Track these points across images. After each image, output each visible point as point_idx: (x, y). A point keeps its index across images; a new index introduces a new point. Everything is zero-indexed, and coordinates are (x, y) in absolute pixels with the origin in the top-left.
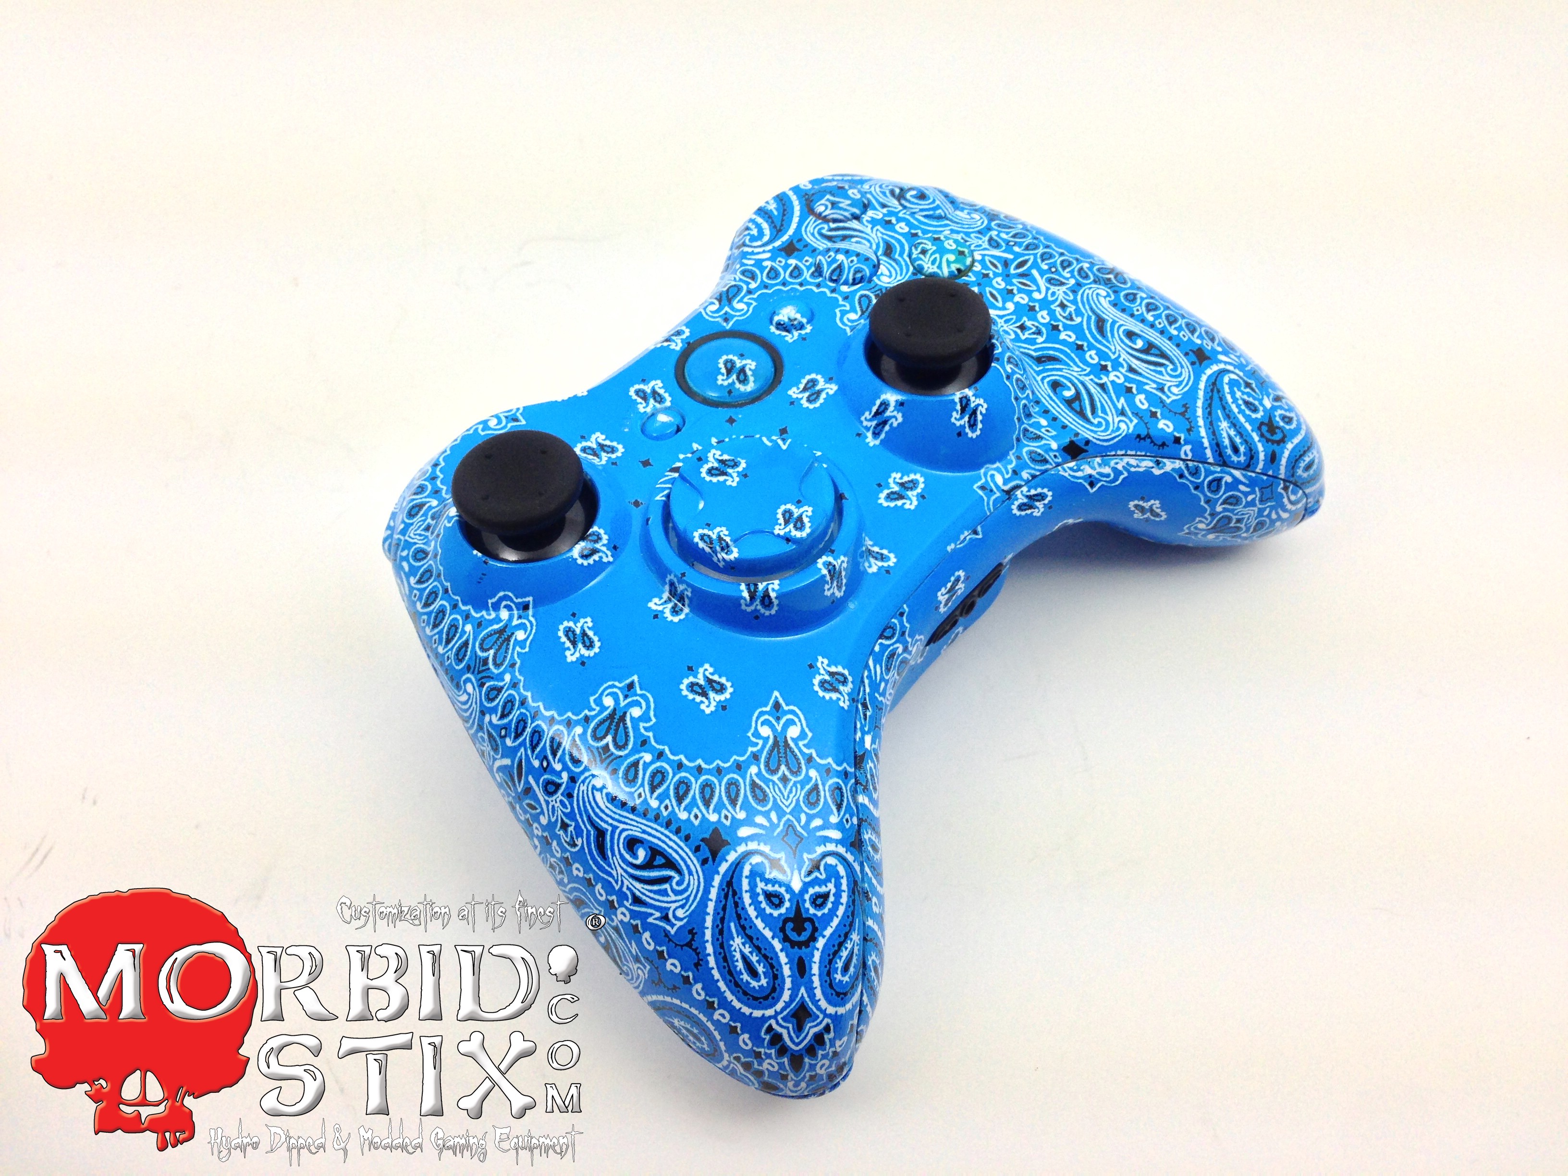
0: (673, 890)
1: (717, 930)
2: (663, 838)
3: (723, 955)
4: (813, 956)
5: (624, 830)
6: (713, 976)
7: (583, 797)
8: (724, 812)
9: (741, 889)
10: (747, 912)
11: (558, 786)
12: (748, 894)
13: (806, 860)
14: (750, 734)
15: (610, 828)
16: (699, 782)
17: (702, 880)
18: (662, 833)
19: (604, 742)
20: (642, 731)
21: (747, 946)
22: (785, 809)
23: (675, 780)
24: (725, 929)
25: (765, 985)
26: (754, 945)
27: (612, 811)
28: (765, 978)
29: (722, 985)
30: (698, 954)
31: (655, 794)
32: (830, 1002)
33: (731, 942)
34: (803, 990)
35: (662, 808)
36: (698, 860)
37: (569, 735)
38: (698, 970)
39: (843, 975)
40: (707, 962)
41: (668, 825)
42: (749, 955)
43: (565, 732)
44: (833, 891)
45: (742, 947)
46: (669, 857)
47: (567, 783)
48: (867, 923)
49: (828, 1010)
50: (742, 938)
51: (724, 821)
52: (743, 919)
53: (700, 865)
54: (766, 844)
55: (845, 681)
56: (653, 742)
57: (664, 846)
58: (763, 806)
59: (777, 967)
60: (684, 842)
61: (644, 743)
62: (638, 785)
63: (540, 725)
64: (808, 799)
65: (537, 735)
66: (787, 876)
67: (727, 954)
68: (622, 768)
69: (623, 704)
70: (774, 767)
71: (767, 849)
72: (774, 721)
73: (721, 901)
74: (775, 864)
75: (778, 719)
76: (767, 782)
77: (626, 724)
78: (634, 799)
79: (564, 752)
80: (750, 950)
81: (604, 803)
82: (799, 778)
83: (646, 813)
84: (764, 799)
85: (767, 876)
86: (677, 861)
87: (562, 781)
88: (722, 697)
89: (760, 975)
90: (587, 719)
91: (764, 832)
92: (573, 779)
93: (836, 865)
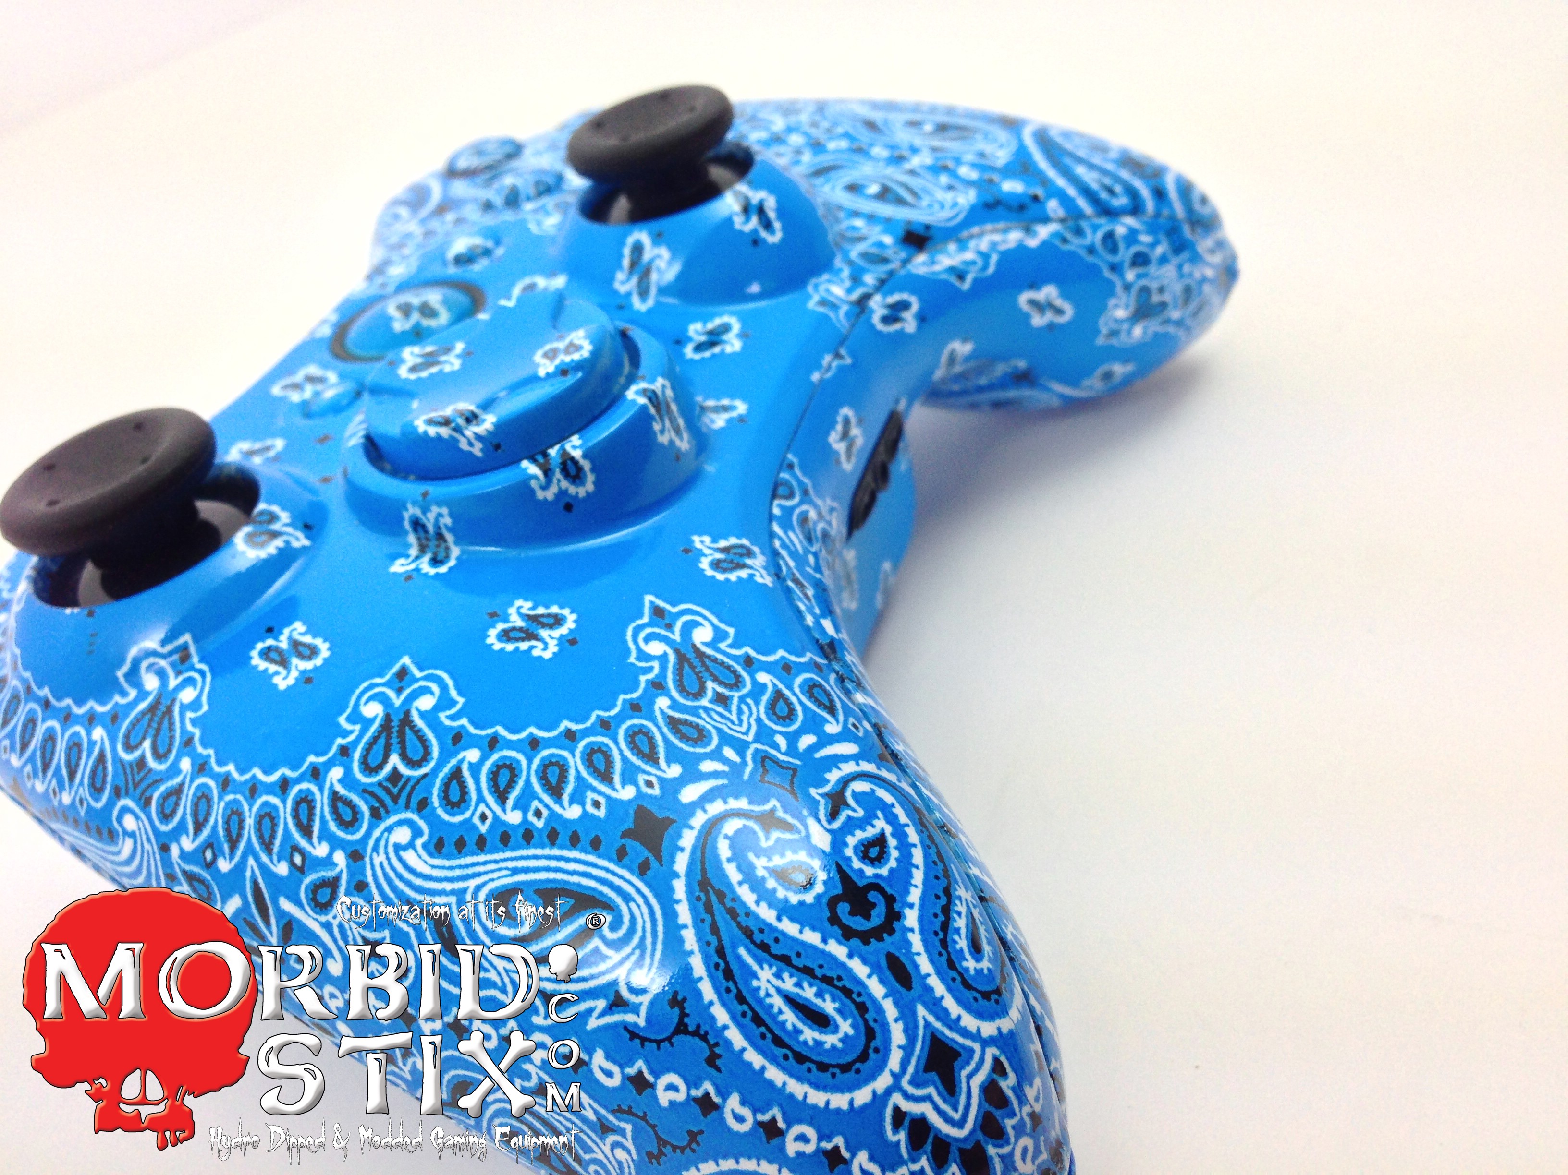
0: (609, 944)
1: (720, 975)
2: (553, 864)
3: (749, 1014)
4: (909, 944)
5: (478, 888)
6: (749, 1065)
7: (386, 875)
8: (641, 778)
9: (729, 885)
10: (757, 917)
11: (333, 884)
12: (746, 887)
13: (818, 797)
14: (632, 659)
15: (453, 900)
16: (578, 753)
17: (653, 901)
18: (549, 858)
19: (387, 769)
20: (448, 722)
21: (786, 976)
22: (744, 737)
23: (534, 766)
24: (734, 966)
25: (851, 1032)
26: (798, 969)
27: (443, 868)
28: (845, 1019)
29: (774, 1074)
30: (704, 1038)
31: (510, 803)
32: (980, 1015)
33: (755, 983)
34: (921, 1011)
35: (531, 817)
36: (631, 871)
37: (321, 790)
38: (718, 1070)
39: (978, 960)
40: (728, 1043)
41: (553, 837)
42: (797, 990)
43: (314, 789)
44: (888, 830)
45: (778, 983)
46: (579, 890)
47: (348, 866)
48: (971, 872)
49: (982, 1031)
50: (770, 966)
51: (649, 791)
52: (756, 932)
53: (638, 877)
54: (736, 797)
55: (749, 553)
56: (472, 730)
57: (559, 876)
58: (705, 747)
59: (856, 989)
60: (590, 853)
61: (458, 738)
62: (473, 803)
63: (266, 804)
64: (775, 713)
65: (267, 822)
66: (799, 832)
67: (758, 1009)
68: (435, 792)
69: (397, 702)
70: (695, 688)
71: (742, 804)
72: (663, 632)
73: (703, 921)
74: (768, 821)
75: (669, 627)
76: (694, 711)
77: (415, 726)
78: (475, 827)
79: (323, 821)
80: (795, 980)
81: (426, 862)
82: (745, 691)
83: (505, 839)
84: (701, 736)
85: (764, 844)
86: (594, 889)
87: (338, 870)
88: (563, 630)
89: (833, 1017)
90: (345, 751)
91: (725, 781)
92: (356, 856)
93: (873, 791)
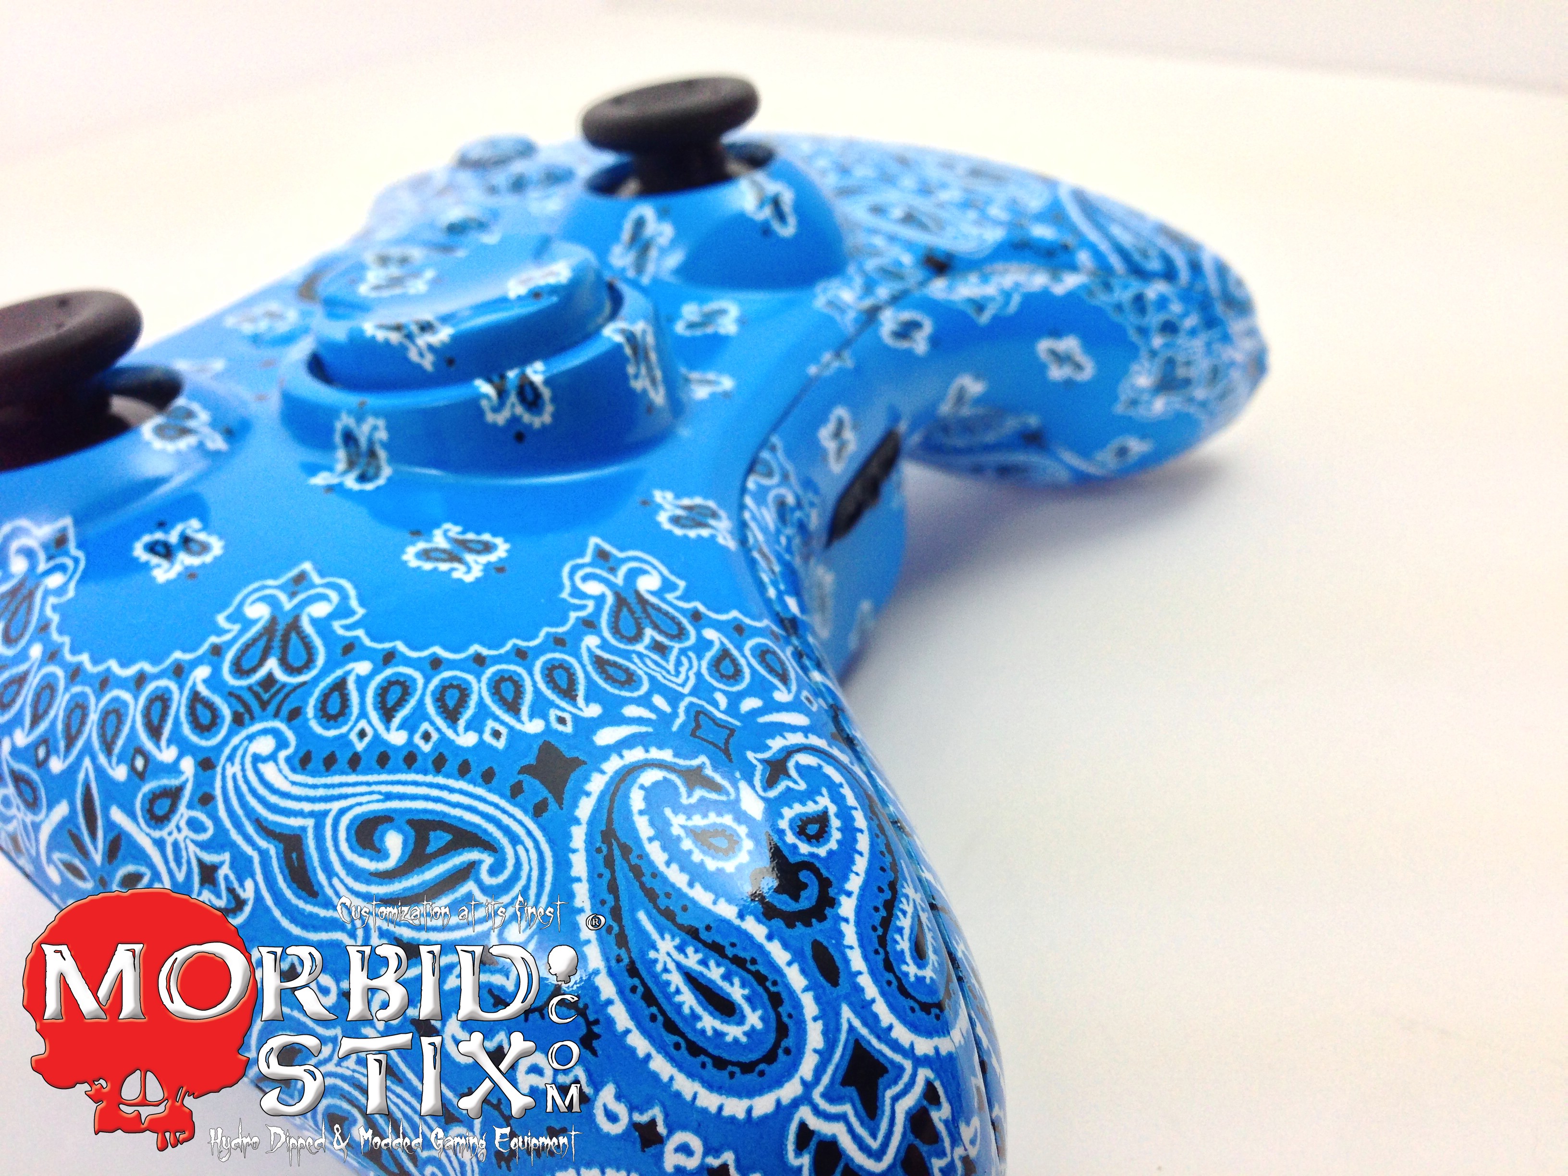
0: (484, 889)
1: (611, 940)
2: (435, 793)
3: (641, 989)
4: (841, 935)
5: (342, 812)
6: (632, 1051)
7: (237, 788)
8: (553, 713)
9: (637, 839)
10: (665, 880)
11: (174, 794)
12: (656, 844)
13: (755, 762)
14: (565, 595)
15: (310, 823)
16: (485, 678)
17: (545, 847)
18: (431, 785)
19: (262, 673)
20: (341, 632)
21: (690, 950)
22: (680, 689)
23: (432, 686)
24: (630, 934)
25: (759, 1025)
26: (705, 944)
27: (306, 785)
28: (754, 1009)
29: (661, 1066)
31: (396, 721)
32: (915, 1028)
33: (652, 954)
34: (846, 1013)
35: (418, 740)
36: (525, 811)
37: (181, 688)
38: (596, 1054)
39: (921, 966)
40: (610, 1022)
41: (439, 763)
42: (701, 968)
43: (173, 686)
44: (832, 809)
45: (680, 958)
46: (460, 825)
47: (196, 775)
48: (923, 875)
49: (916, 1047)
50: (673, 937)
51: (560, 728)
52: (662, 896)
53: (532, 819)
54: (660, 747)
55: (714, 515)
56: (367, 642)
57: (439, 807)
58: (632, 691)
59: (771, 977)
60: (479, 786)
61: (349, 649)
62: (353, 718)
63: (116, 699)
64: (718, 671)
65: (113, 718)
66: (728, 794)
67: (650, 984)
68: (312, 701)
69: (288, 605)
70: (632, 632)
71: (666, 755)
72: (605, 574)
73: (600, 876)
74: (694, 777)
75: (613, 570)
76: (626, 655)
77: (303, 632)
78: (350, 744)
79: (177, 723)
80: (700, 956)
81: (286, 778)
82: (688, 644)
83: (383, 760)
84: (630, 680)
85: (684, 800)
86: (478, 826)
87: (183, 778)
88: (492, 557)
89: (739, 1005)
90: (217, 651)
91: (650, 729)
92: (206, 764)
93: (820, 767)
